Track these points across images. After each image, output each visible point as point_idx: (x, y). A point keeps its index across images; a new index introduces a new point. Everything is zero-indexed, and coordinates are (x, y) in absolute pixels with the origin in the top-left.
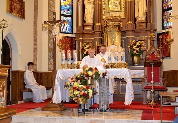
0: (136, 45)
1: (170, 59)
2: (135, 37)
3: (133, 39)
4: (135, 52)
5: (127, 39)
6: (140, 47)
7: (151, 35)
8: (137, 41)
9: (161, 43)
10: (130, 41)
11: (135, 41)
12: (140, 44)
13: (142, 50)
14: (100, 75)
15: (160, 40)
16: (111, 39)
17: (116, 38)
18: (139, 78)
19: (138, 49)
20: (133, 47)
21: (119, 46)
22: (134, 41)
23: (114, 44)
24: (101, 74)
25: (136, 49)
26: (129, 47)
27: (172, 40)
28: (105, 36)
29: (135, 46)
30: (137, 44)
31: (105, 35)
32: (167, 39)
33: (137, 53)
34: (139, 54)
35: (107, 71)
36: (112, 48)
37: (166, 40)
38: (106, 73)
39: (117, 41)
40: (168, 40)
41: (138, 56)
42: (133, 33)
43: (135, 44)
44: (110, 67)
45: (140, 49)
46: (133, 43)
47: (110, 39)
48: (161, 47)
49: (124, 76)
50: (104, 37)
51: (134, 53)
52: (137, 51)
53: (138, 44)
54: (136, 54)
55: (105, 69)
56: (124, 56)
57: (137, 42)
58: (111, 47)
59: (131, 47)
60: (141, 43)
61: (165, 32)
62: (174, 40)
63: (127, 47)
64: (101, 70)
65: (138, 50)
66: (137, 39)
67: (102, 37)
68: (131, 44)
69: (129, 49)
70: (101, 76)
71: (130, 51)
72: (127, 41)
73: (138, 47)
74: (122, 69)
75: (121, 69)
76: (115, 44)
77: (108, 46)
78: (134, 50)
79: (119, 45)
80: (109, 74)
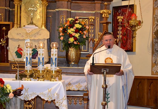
0: (74, 28)
1: (134, 56)
2: (72, 11)
3: (69, 14)
4: (71, 40)
5: (57, 14)
6: (81, 32)
7: (104, 13)
8: (76, 20)
9: (121, 28)
10: (63, 18)
11: (73, 19)
12: (81, 26)
13: (84, 37)
14: (8, 94)
15: (120, 23)
16: (28, 12)
17: (37, 11)
18: (79, 91)
19: (77, 35)
20: (68, 30)
21: (43, 28)
22: (70, 19)
23: (32, 23)
24: (12, 91)
25: (74, 34)
26: (61, 29)
27: (140, 23)
28: (16, 7)
29: (72, 29)
30: (75, 25)
31: (16, 5)
32: (131, 19)
33: (75, 43)
34: (78, 43)
35: (22, 85)
36: (29, 30)
37: (128, 22)
38: (21, 90)
39: (38, 17)
40: (132, 22)
41: (77, 47)
42: (69, 3)
43: (72, 26)
44: (28, 76)
45: (81, 36)
46: (68, 24)
47: (26, 12)
48: (121, 36)
49: (56, 95)
50: (14, 8)
51: (69, 42)
52: (76, 39)
53: (77, 26)
54: (73, 43)
55: (18, 81)
56: (57, 57)
57: (77, 22)
58: (27, 29)
59: (65, 31)
60: (83, 24)
61: (127, 6)
62: (142, 22)
63: (58, 30)
64: (10, 84)
65: (78, 38)
66: (76, 14)
67: (9, 7)
68: (66, 25)
69: (61, 34)
70: (11, 95)
71: (62, 38)
72: (57, 17)
73: (77, 31)
74: (52, 82)
75: (49, 82)
76: (34, 22)
77: (22, 25)
78: (71, 36)
79: (43, 26)
80: (26, 91)
